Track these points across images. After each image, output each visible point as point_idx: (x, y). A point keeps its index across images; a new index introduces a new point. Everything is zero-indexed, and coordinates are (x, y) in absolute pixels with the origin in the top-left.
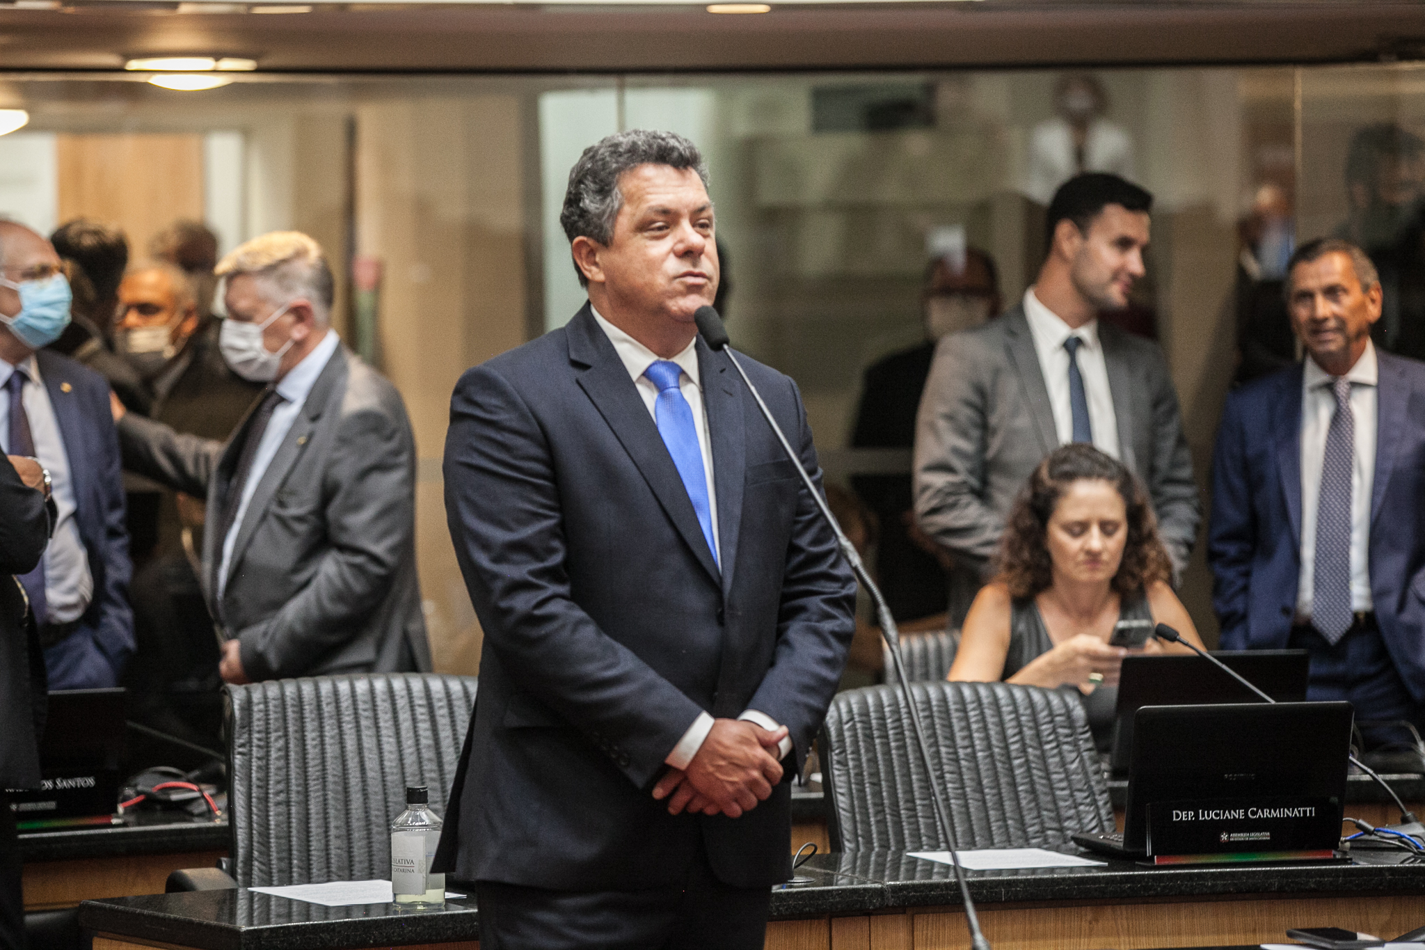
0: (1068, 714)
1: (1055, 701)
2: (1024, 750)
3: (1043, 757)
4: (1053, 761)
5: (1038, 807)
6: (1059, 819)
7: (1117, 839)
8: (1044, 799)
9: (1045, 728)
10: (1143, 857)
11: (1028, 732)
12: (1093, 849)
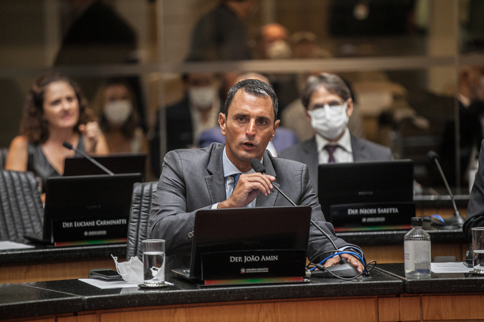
0: (29, 182)
1: (23, 177)
2: (8, 198)
3: (17, 201)
4: (22, 203)
5: (14, 224)
6: (24, 228)
7: (40, 237)
8: (17, 220)
9: (18, 189)
10: (50, 243)
11: (10, 191)
12: (32, 241)
